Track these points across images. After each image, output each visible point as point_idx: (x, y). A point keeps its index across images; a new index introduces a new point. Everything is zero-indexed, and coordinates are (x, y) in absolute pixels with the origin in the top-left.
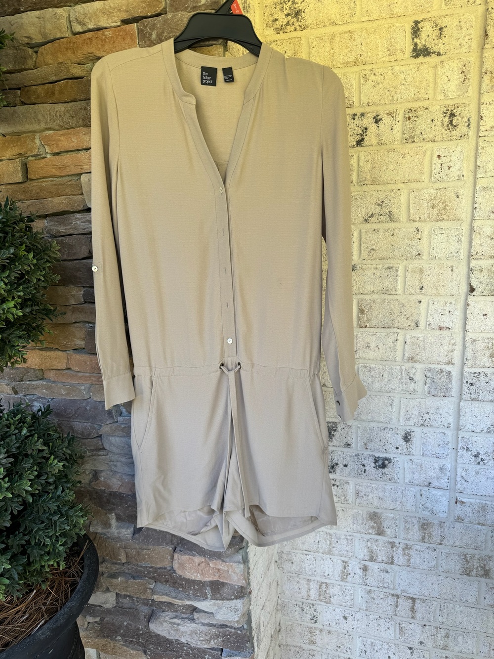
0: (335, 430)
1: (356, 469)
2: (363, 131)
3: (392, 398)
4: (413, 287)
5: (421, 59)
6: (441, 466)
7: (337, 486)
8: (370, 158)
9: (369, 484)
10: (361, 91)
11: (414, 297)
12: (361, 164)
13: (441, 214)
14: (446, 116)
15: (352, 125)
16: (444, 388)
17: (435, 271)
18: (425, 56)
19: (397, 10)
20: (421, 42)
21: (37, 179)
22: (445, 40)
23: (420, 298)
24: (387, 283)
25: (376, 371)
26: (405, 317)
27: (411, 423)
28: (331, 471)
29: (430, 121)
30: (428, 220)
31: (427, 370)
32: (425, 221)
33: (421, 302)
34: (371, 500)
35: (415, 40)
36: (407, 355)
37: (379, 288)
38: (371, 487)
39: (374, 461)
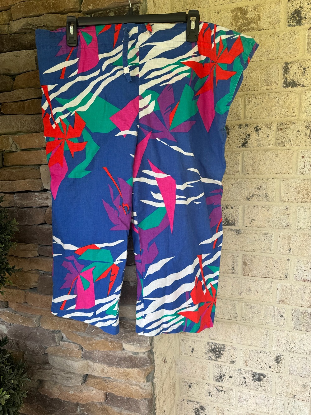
0: (223, 351)
1: (239, 380)
2: (247, 136)
3: (267, 329)
4: (283, 249)
5: (290, 88)
6: (304, 384)
7: (224, 392)
8: (251, 155)
9: (248, 392)
10: (246, 109)
11: (284, 256)
12: (245, 159)
13: (305, 198)
14: (308, 129)
15: (239, 132)
16: (307, 325)
17: (300, 238)
18: (293, 87)
19: (273, 55)
20: (290, 77)
21: (10, 166)
22: (308, 76)
23: (288, 257)
24: (264, 245)
25: (255, 309)
26: (278, 270)
27: (281, 349)
28: (220, 380)
29: (296, 132)
30: (295, 201)
31: (293, 310)
32: (292, 202)
33: (289, 260)
34: (250, 405)
35: (286, 76)
36: (278, 298)
37: (258, 248)
38: (250, 395)
39: (253, 375)
